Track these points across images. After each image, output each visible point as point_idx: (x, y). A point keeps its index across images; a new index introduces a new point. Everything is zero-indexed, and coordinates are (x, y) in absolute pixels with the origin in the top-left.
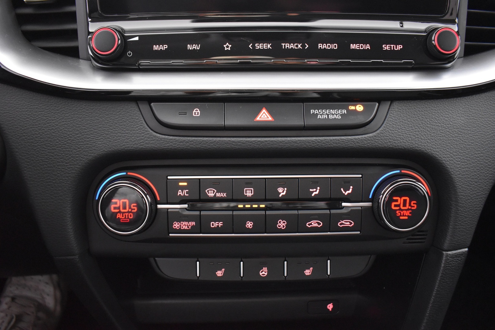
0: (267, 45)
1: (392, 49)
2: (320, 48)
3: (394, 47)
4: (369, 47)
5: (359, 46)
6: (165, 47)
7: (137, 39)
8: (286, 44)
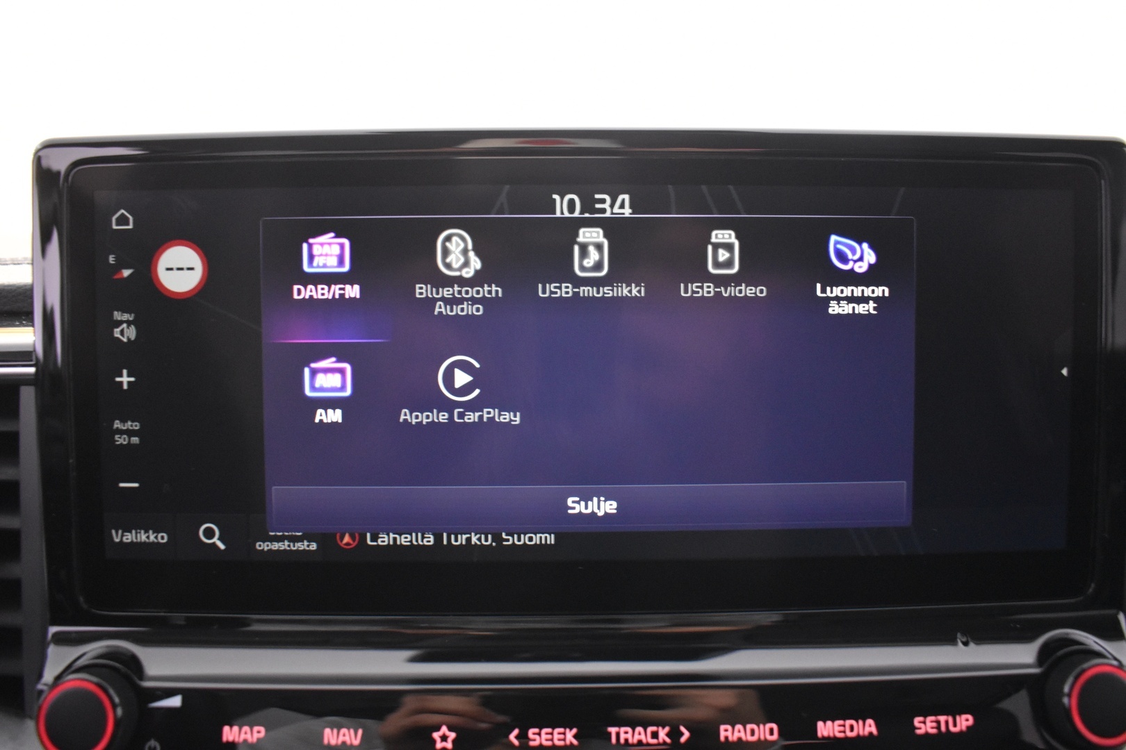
0: (564, 734)
1: (943, 728)
2: (726, 738)
3: (947, 722)
4: (874, 730)
5: (844, 726)
6: (259, 732)
7: (175, 702)
8: (623, 729)
